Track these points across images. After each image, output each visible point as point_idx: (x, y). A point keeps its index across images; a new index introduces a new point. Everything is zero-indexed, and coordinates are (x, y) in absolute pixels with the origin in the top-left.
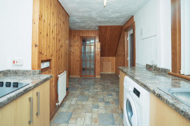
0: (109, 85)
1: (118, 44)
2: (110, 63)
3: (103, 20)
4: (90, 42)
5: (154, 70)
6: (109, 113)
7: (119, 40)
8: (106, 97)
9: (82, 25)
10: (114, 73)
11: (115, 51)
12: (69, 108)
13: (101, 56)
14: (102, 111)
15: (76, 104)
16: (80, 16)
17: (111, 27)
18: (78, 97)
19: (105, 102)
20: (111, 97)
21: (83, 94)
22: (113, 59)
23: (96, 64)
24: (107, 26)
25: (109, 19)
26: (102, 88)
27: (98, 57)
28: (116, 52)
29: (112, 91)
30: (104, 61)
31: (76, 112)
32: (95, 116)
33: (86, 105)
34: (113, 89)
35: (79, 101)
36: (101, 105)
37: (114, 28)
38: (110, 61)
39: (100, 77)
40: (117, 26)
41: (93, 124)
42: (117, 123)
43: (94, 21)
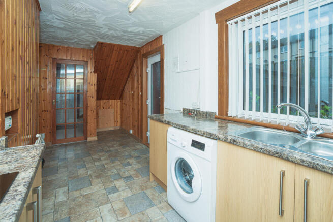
0: (119, 149)
1: (128, 77)
2: (112, 111)
3: (112, 34)
4: (75, 70)
5: (196, 115)
6: (139, 192)
7: (130, 71)
8: (123, 170)
9: (64, 34)
10: (119, 128)
11: (121, 89)
12: (56, 212)
13: (97, 100)
14: (125, 193)
15: (68, 199)
16: (67, 17)
17: (121, 46)
18: (67, 185)
19: (125, 178)
20: (130, 167)
21: (75, 177)
22: (116, 104)
23: (89, 115)
24: (114, 45)
25: (122, 33)
26: (109, 157)
27: (92, 101)
28: (122, 92)
29: (128, 158)
30: (100, 108)
31: (78, 214)
32: (118, 205)
33: (92, 194)
34: (127, 154)
35: (73, 190)
36: (120, 184)
37: (126, 49)
38: (112, 108)
39: (96, 138)
40: (131, 47)
41: (120, 219)
42: (156, 202)
43: (93, 31)
